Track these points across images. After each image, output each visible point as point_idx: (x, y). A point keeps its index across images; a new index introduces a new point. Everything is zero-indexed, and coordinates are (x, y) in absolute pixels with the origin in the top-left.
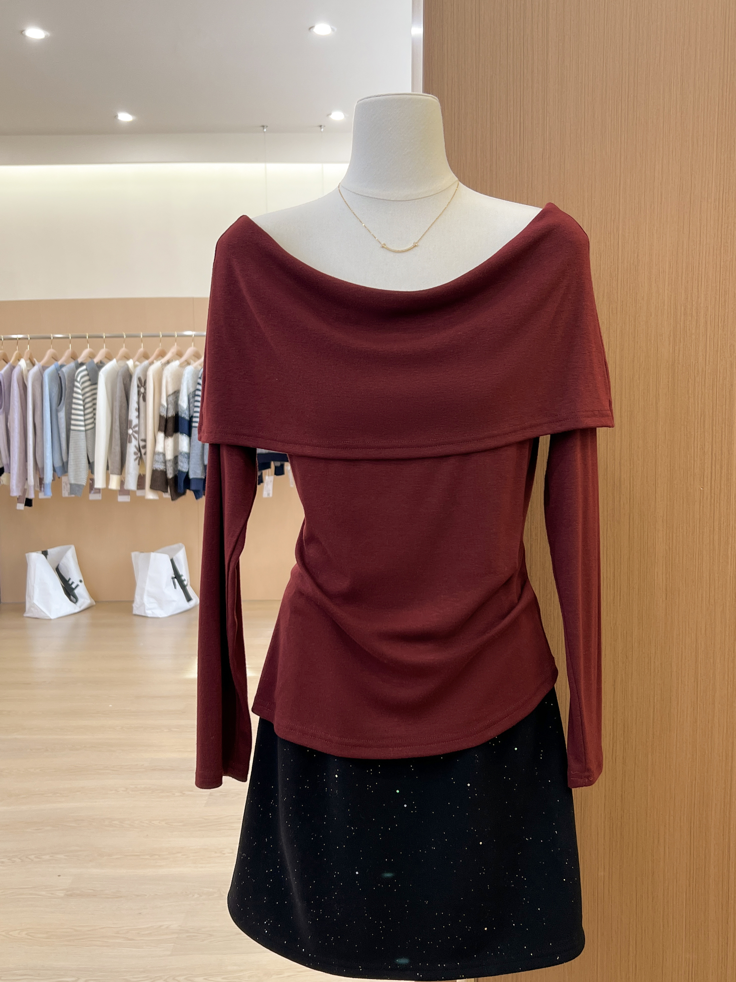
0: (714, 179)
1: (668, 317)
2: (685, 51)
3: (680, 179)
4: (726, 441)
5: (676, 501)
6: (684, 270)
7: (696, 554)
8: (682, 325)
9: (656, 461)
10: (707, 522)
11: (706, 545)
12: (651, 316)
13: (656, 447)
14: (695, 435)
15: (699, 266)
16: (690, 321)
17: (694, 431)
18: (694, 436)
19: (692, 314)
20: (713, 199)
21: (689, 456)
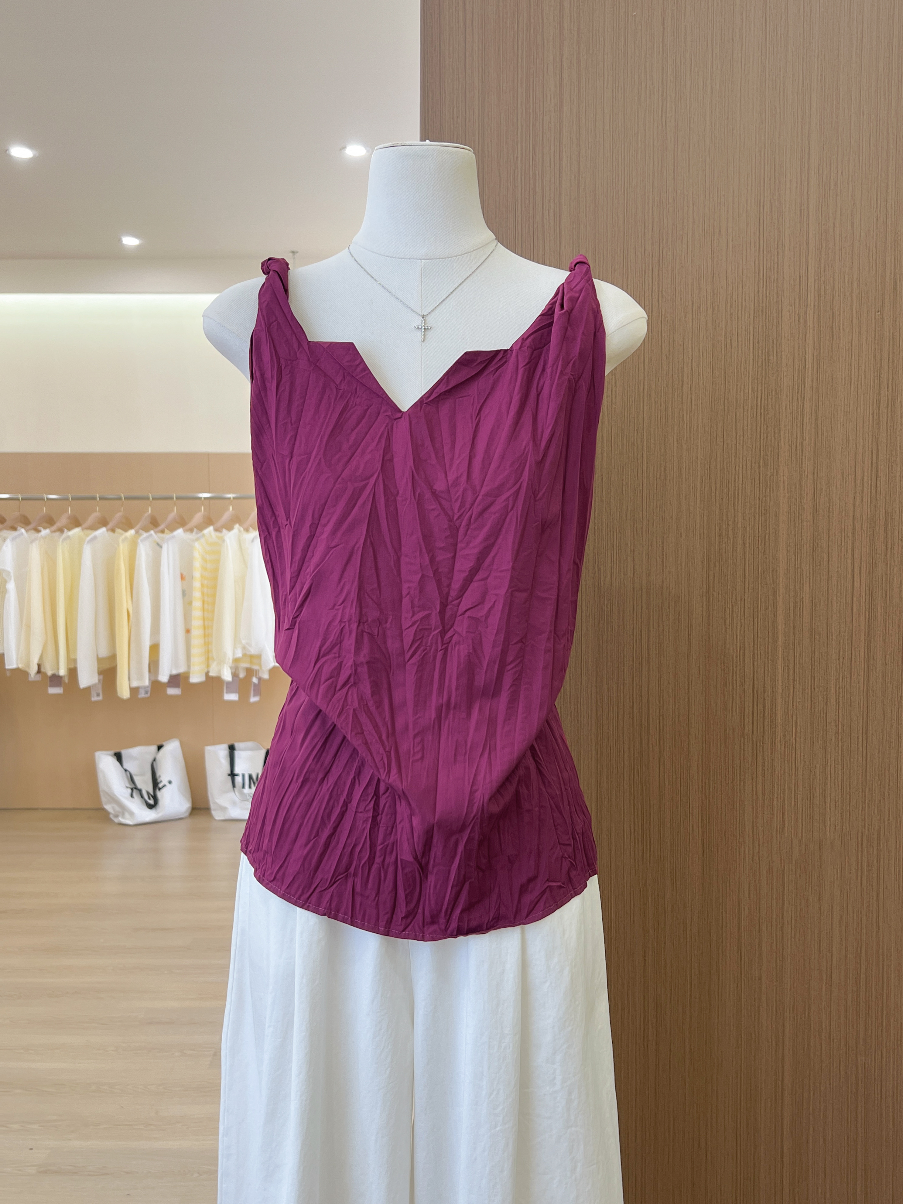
0: (750, 383)
1: (700, 538)
2: (715, 242)
3: (713, 383)
4: (769, 677)
5: (713, 744)
6: (718, 486)
7: (736, 804)
8: (716, 547)
9: (689, 698)
10: (748, 769)
11: (748, 794)
12: (681, 536)
13: (689, 682)
14: (733, 669)
15: (735, 481)
16: (725, 543)
17: (733, 666)
18: (733, 672)
19: (728, 535)
20: (750, 407)
21: (726, 693)
